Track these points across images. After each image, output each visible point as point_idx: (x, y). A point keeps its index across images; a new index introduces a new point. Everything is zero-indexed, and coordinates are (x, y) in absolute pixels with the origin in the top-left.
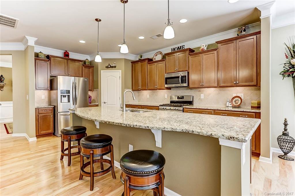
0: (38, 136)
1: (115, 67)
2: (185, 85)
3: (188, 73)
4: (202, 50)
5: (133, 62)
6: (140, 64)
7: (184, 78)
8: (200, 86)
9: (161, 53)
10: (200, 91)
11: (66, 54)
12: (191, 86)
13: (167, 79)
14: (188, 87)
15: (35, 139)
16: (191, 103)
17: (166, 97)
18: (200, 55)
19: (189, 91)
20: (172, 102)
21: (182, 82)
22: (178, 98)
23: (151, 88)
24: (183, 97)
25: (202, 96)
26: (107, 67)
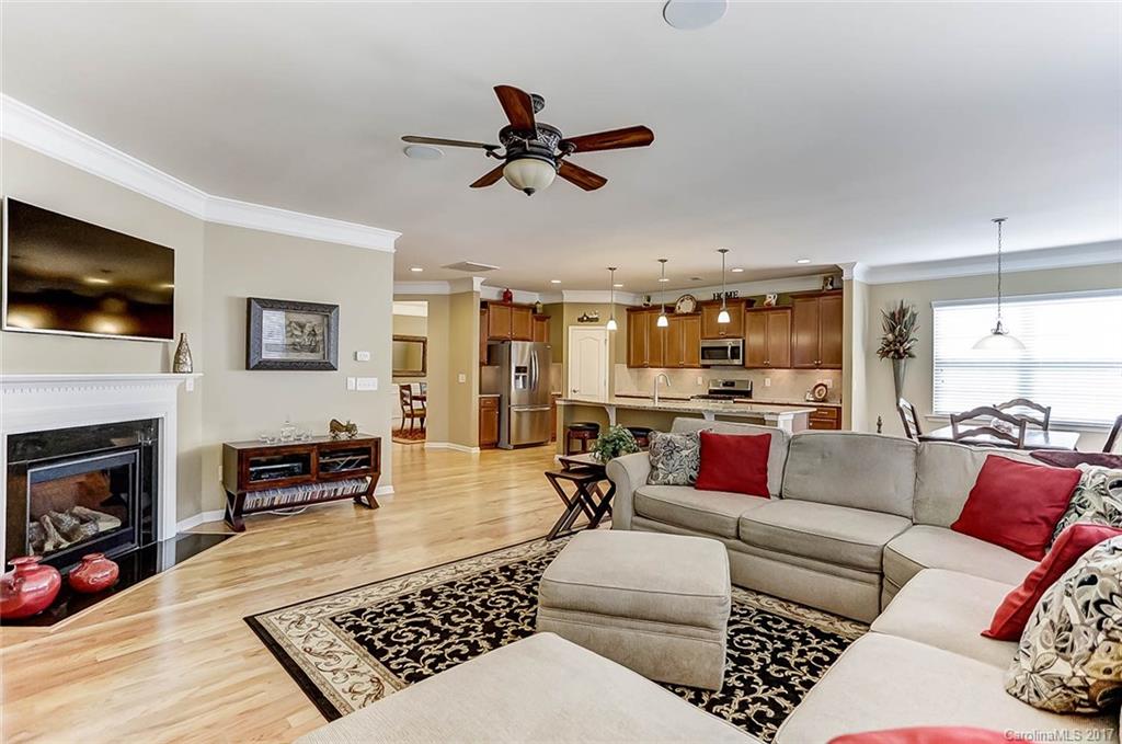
0: (483, 446)
1: (597, 320)
2: (736, 362)
3: (744, 341)
4: (769, 304)
5: (632, 310)
6: (646, 314)
7: (736, 351)
8: (763, 364)
9: (692, 298)
10: (763, 373)
11: (507, 296)
12: (748, 364)
13: (703, 349)
14: (743, 366)
15: (477, 450)
16: (748, 394)
17: (700, 382)
18: (765, 313)
19: (745, 372)
20: (710, 392)
21: (733, 358)
22: (724, 385)
23: (671, 365)
24: (732, 384)
25: (768, 382)
26: (581, 320)
